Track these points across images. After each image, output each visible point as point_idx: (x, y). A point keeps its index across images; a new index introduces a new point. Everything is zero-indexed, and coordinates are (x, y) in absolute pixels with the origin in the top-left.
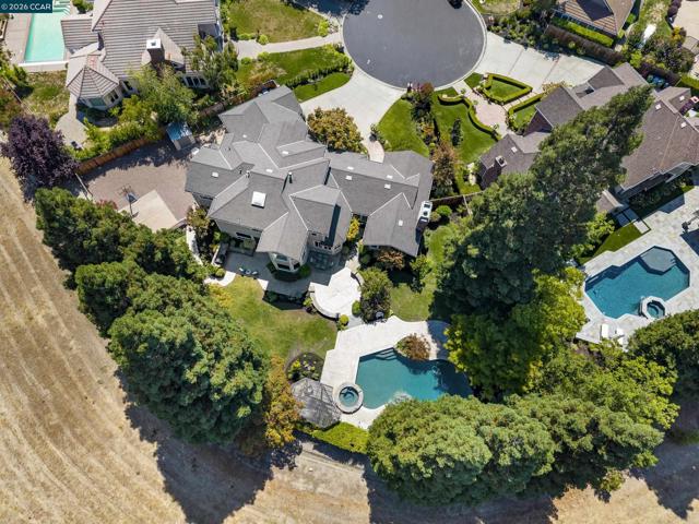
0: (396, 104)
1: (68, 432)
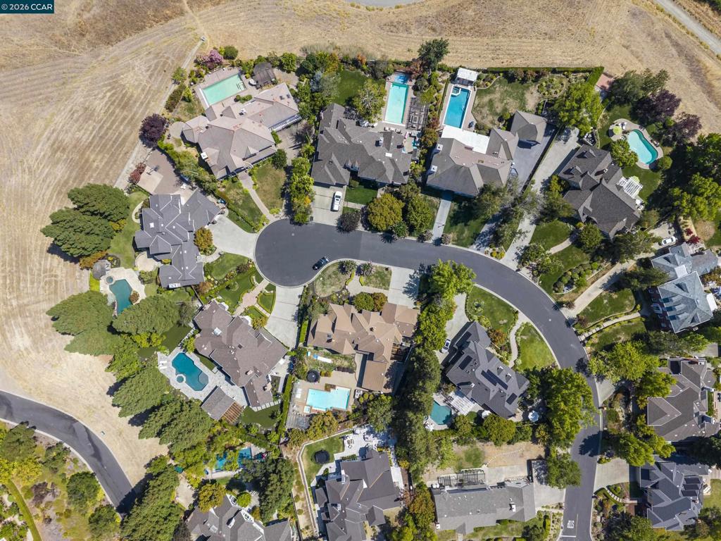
0: (244, 258)
1: (62, 196)
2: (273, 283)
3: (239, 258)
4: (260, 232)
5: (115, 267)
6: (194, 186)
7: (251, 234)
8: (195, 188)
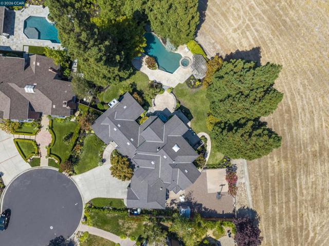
2: (37, 168)
3: (85, 168)
4: (84, 207)
5: (189, 79)
6: (174, 205)
7: (90, 198)
8: (171, 204)
